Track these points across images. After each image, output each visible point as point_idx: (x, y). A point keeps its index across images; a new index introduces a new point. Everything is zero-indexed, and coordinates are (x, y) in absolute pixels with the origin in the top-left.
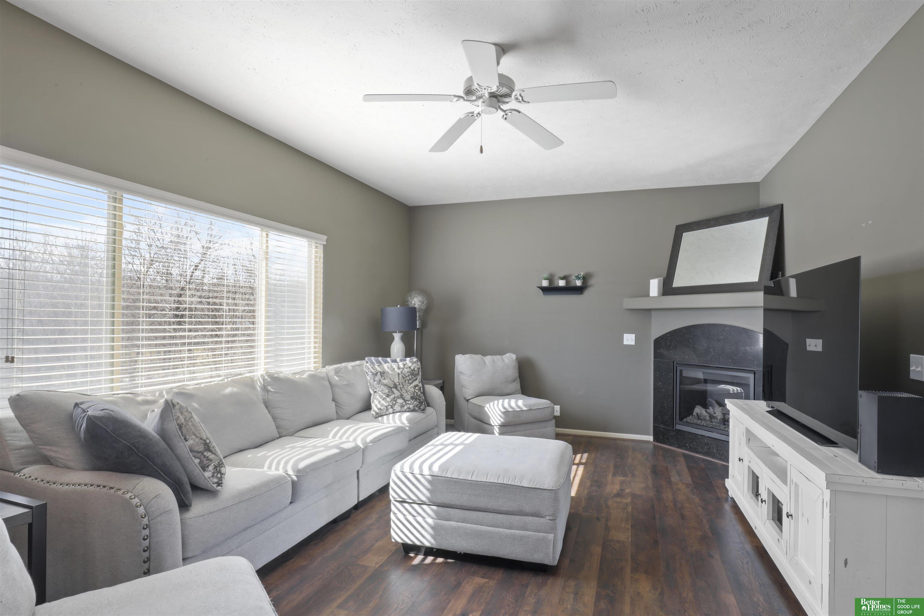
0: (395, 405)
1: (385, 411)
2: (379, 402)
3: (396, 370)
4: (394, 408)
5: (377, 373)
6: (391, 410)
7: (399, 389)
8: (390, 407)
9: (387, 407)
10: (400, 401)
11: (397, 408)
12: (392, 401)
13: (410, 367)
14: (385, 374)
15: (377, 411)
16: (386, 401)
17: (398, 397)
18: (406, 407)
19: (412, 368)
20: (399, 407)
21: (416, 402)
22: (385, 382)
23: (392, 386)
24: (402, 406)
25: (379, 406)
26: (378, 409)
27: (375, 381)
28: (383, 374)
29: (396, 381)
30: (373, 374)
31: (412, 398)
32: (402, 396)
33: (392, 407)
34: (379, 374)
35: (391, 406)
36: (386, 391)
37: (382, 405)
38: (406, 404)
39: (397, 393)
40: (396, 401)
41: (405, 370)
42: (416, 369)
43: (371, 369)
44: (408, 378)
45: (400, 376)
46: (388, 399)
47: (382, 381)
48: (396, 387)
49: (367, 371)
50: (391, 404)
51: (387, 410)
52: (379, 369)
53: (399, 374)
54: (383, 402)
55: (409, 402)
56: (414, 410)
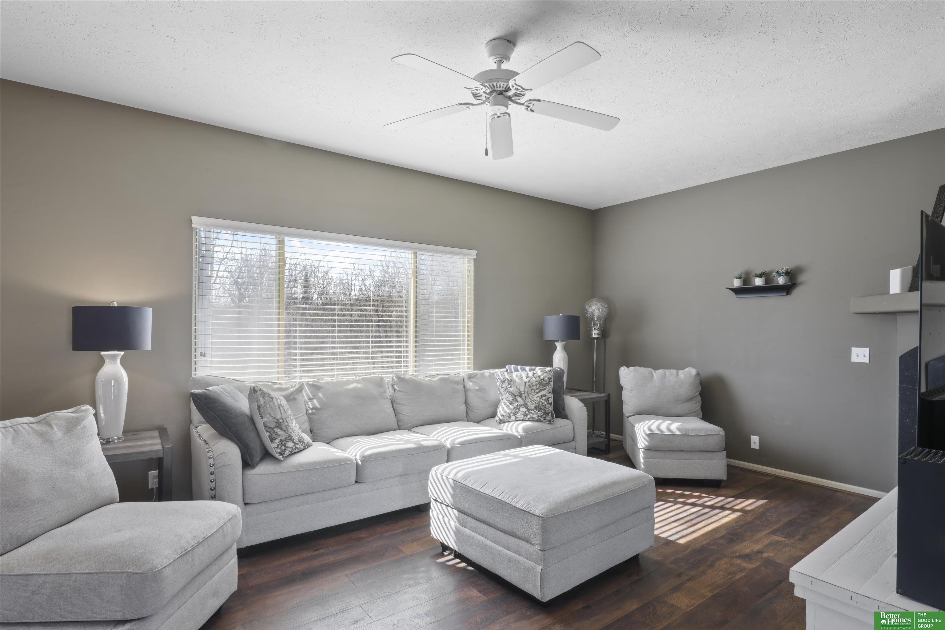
0: (517, 413)
1: (507, 418)
2: (503, 409)
3: (524, 378)
4: (516, 416)
5: (505, 380)
6: (513, 418)
7: (524, 397)
8: (512, 414)
9: (509, 414)
10: (523, 409)
11: (519, 416)
12: (515, 409)
13: (539, 377)
14: (512, 382)
15: (501, 418)
16: (510, 409)
17: (521, 406)
18: (529, 417)
19: (542, 377)
20: (522, 415)
21: (540, 413)
22: (511, 389)
23: (517, 394)
24: (525, 415)
25: (502, 413)
26: (501, 415)
27: (502, 388)
28: (510, 382)
29: (522, 389)
30: (502, 381)
31: (536, 408)
32: (525, 405)
33: (514, 415)
34: (506, 381)
35: (514, 413)
36: (511, 398)
37: (505, 412)
38: (530, 413)
39: (521, 401)
40: (519, 409)
41: (534, 379)
42: (546, 379)
43: (501, 376)
44: (535, 388)
45: (527, 384)
46: (511, 407)
47: (509, 389)
48: (520, 395)
49: (498, 379)
50: (514, 412)
51: (510, 417)
52: (507, 377)
53: (526, 383)
54: (506, 409)
55: (533, 412)
56: (538, 421)
